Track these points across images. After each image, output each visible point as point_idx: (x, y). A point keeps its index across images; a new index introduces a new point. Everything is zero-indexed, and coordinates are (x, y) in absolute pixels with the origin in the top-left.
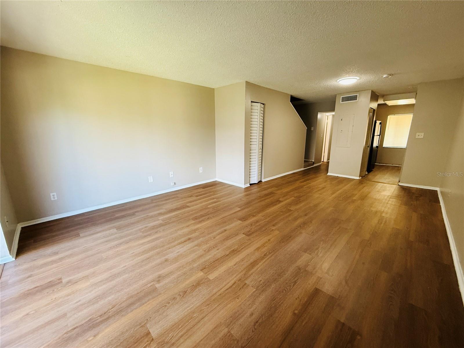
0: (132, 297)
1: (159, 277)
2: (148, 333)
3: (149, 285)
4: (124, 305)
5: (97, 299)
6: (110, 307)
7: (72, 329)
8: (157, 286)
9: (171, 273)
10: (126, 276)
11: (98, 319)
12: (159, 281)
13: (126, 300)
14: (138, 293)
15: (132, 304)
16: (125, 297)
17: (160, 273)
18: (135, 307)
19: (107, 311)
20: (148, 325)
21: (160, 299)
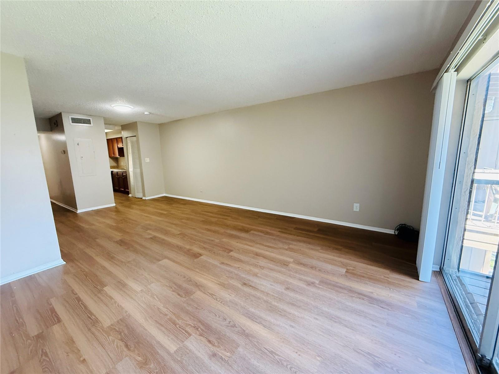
0: (337, 291)
1: (309, 285)
2: (346, 272)
3: (321, 287)
4: (346, 292)
5: (359, 312)
6: (354, 298)
7: (384, 308)
8: (317, 282)
9: (300, 280)
10: (325, 309)
11: (366, 299)
12: (313, 283)
13: (342, 293)
14: (332, 289)
15: (341, 288)
16: (341, 294)
17: (305, 286)
18: (341, 285)
19: (358, 298)
20: (344, 274)
21: (325, 276)
